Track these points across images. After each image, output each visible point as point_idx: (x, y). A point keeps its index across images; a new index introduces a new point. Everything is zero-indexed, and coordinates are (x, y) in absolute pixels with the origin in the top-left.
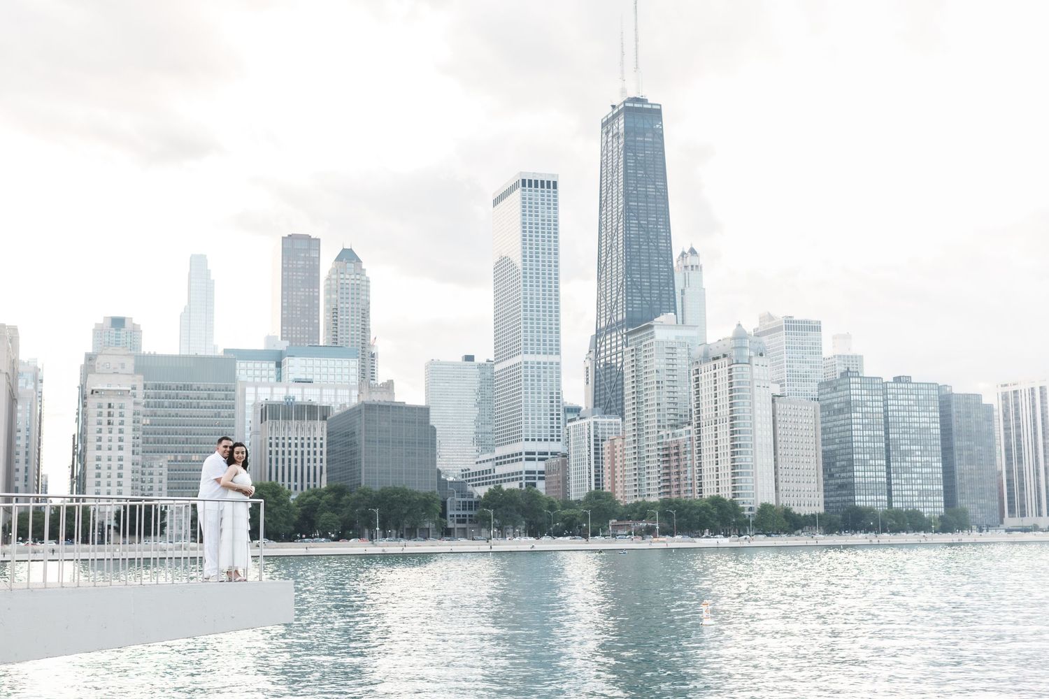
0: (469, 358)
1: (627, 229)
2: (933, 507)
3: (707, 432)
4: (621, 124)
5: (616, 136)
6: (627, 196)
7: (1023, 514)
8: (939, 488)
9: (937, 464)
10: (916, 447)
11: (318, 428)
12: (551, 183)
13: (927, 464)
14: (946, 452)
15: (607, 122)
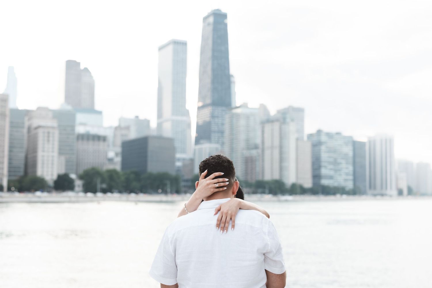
0: (137, 117)
1: (213, 64)
2: (350, 185)
3: (267, 153)
4: (211, 20)
5: (209, 24)
6: (214, 50)
7: (375, 188)
8: (351, 177)
9: (351, 168)
10: (343, 161)
11: (101, 146)
12: (184, 44)
13: (347, 168)
14: (354, 164)
15: (205, 19)
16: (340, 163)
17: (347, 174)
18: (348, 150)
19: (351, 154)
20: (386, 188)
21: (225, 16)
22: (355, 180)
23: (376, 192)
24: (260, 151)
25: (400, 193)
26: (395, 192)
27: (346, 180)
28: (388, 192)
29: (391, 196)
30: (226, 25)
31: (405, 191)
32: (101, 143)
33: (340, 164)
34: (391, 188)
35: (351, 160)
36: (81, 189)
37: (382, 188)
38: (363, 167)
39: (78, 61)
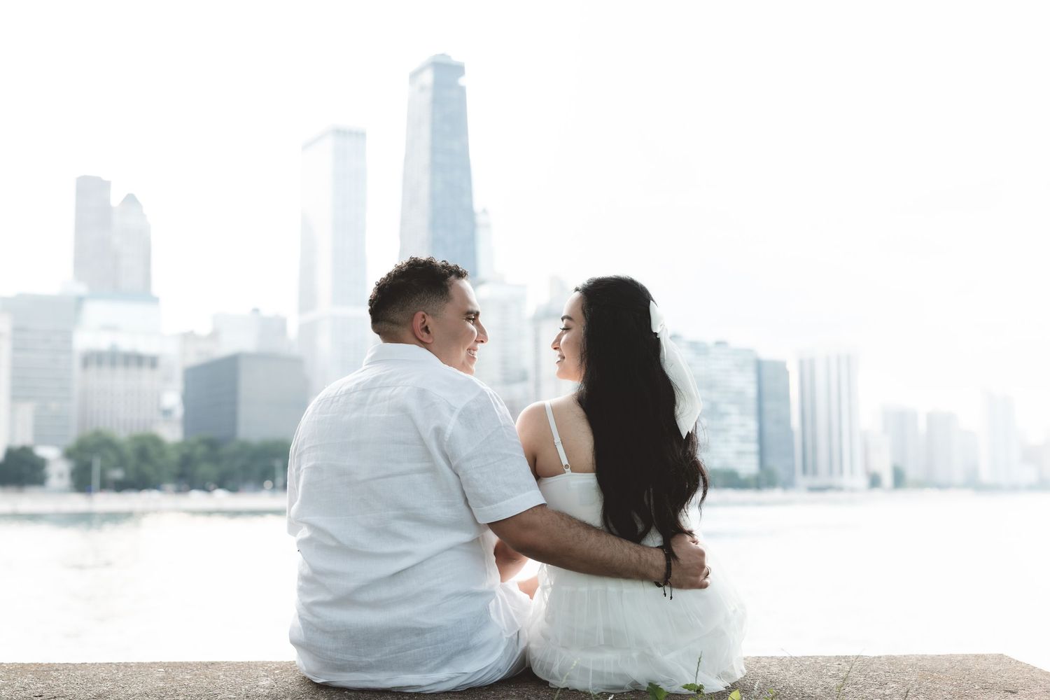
1: (433, 183)
2: (748, 466)
6: (434, 150)
8: (753, 447)
9: (752, 425)
10: (733, 409)
11: (146, 378)
12: (360, 135)
13: (743, 425)
14: (760, 413)
15: (414, 75)
16: (726, 414)
17: (743, 439)
18: (746, 383)
19: (752, 391)
20: (841, 472)
21: (459, 70)
22: (762, 453)
23: (817, 482)
24: (529, 386)
25: (875, 481)
26: (861, 481)
27: (740, 453)
28: (846, 480)
29: (853, 490)
30: (462, 90)
31: (887, 479)
32: (146, 372)
33: (723, 415)
34: (852, 472)
35: (752, 406)
36: (66, 482)
37: (831, 471)
38: (784, 421)
39: (105, 178)
